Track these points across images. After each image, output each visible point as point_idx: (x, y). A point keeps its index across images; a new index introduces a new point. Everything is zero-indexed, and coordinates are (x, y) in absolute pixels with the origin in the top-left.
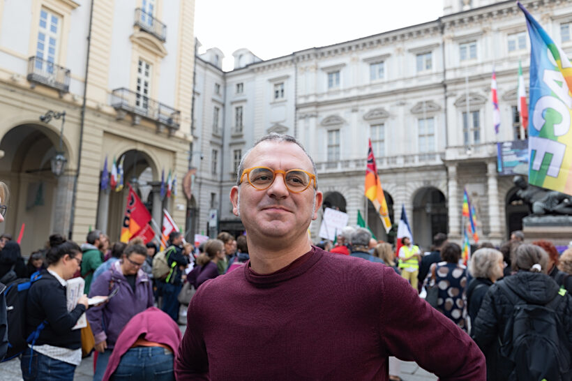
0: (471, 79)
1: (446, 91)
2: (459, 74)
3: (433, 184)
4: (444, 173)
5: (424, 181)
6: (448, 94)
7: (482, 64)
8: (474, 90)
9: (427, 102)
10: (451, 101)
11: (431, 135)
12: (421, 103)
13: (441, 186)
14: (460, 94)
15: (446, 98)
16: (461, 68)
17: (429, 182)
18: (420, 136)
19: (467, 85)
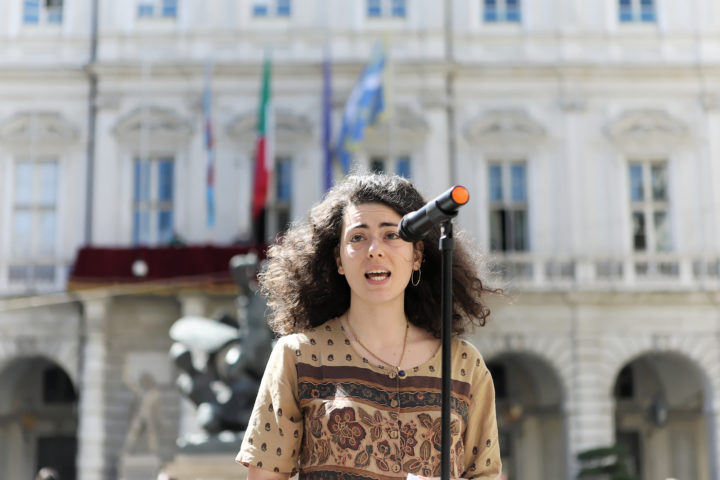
0: (158, 71)
1: (94, 93)
2: (130, 51)
3: (43, 349)
4: (73, 320)
5: (20, 341)
6: (99, 101)
7: (191, 36)
8: (165, 102)
9: (44, 115)
10: (106, 120)
11: (49, 208)
12: (26, 115)
13: (65, 357)
14: (128, 105)
15: (93, 111)
16: (136, 37)
17: (32, 341)
18: (19, 208)
19: (146, 84)
